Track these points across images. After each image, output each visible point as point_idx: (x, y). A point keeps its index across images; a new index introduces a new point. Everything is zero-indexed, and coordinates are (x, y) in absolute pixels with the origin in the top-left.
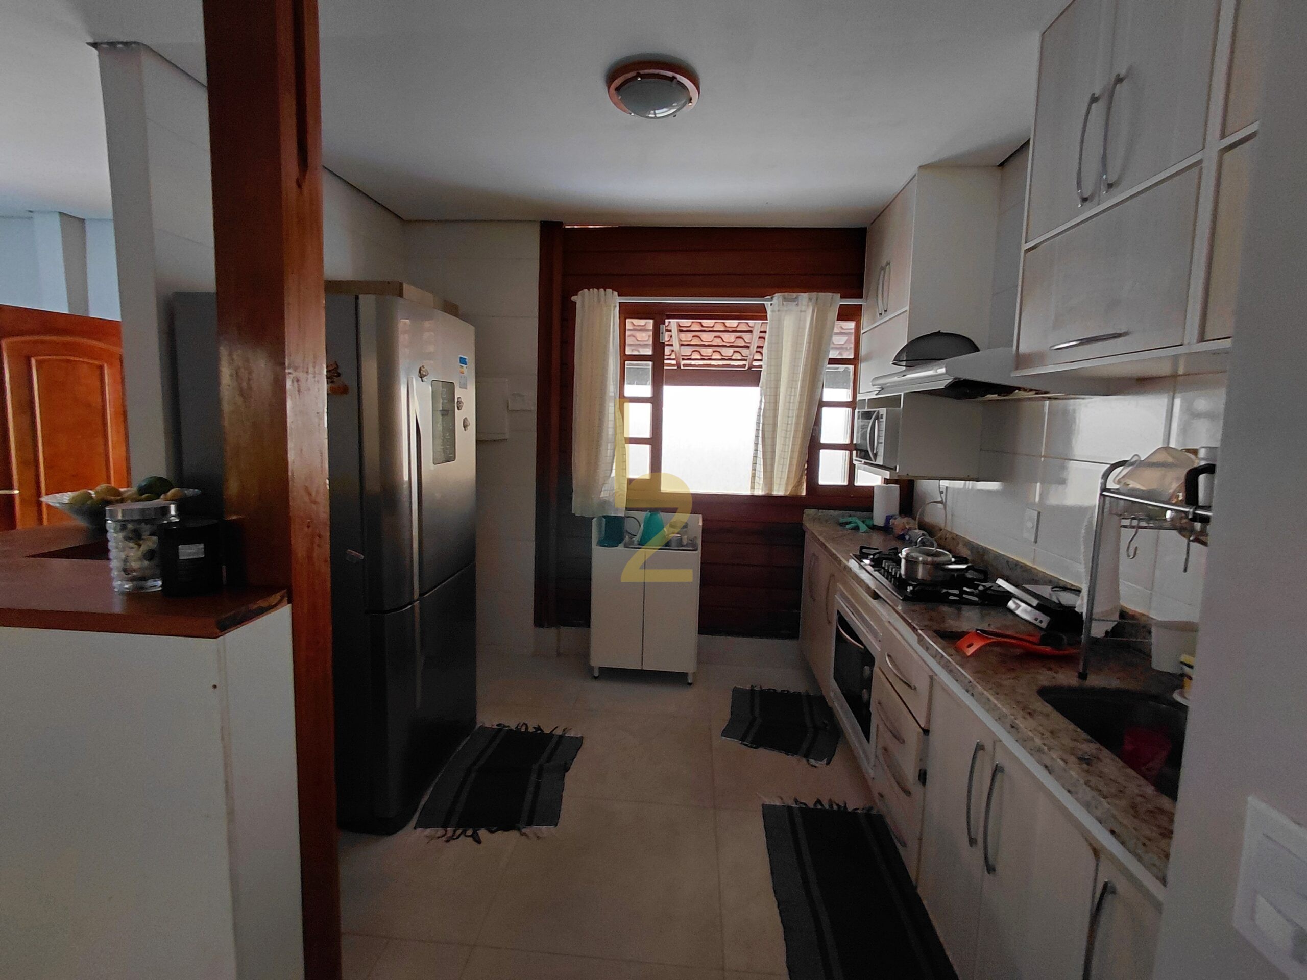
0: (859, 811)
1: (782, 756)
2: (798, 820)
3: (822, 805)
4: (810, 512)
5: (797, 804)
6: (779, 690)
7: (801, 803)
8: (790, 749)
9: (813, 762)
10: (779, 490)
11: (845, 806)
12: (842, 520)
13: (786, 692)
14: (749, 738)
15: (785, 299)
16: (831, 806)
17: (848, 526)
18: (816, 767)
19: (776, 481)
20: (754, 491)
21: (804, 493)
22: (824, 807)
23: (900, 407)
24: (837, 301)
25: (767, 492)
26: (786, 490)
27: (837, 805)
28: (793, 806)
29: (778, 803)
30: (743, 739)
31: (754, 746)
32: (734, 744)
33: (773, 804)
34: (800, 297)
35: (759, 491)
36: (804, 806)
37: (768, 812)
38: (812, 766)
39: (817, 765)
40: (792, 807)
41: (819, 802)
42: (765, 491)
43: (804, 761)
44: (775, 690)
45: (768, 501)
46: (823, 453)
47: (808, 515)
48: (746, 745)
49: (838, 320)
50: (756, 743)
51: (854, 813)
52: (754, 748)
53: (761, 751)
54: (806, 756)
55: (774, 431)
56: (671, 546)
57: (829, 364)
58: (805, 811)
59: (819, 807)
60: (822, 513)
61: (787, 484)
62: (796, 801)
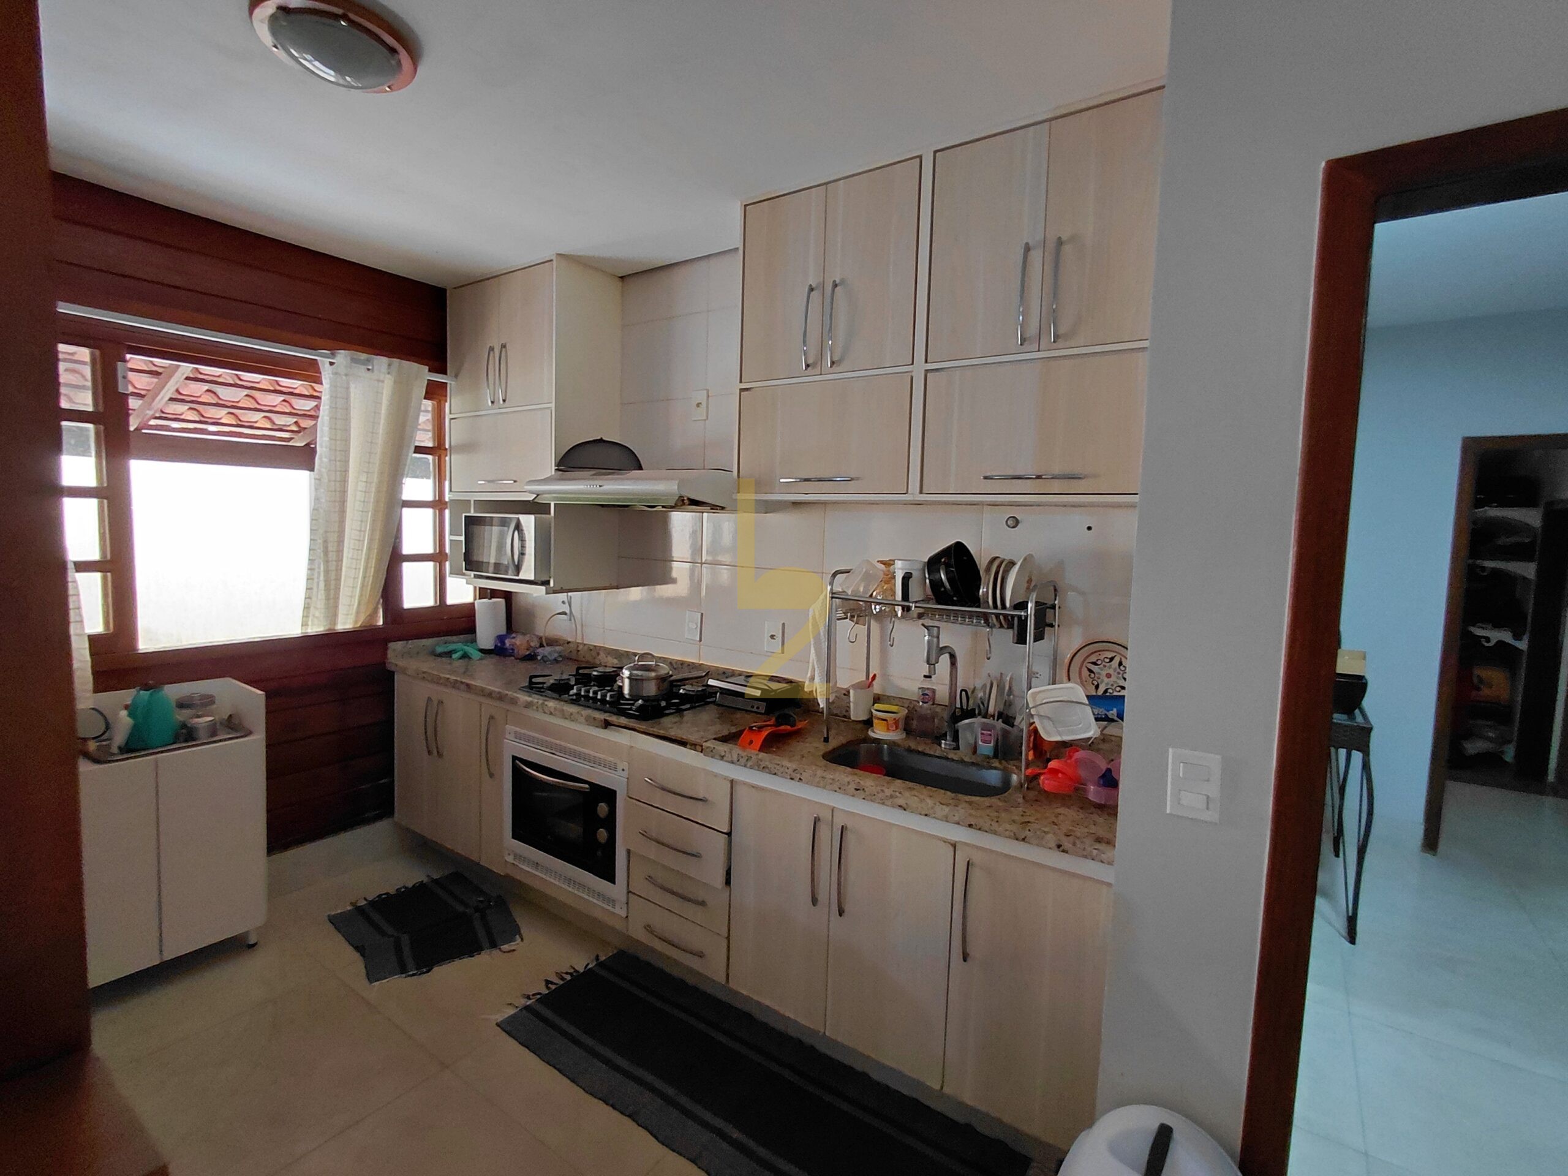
0: (590, 966)
1: (466, 961)
2: (548, 1013)
3: (552, 983)
4: (396, 647)
5: (530, 999)
6: (392, 891)
7: (534, 995)
8: (472, 948)
9: (505, 947)
10: (345, 623)
11: (576, 971)
12: (440, 650)
13: (403, 890)
14: (410, 962)
15: (354, 360)
16: (562, 979)
17: (455, 656)
18: (514, 950)
19: (342, 610)
20: (307, 629)
21: (380, 622)
22: (557, 984)
23: (550, 513)
24: (422, 374)
25: (327, 628)
26: (356, 622)
27: (567, 973)
28: (528, 1003)
29: (511, 1011)
30: (403, 970)
31: (425, 970)
32: (397, 983)
33: (506, 1016)
34: (375, 362)
35: (316, 628)
36: (539, 996)
37: (509, 1027)
38: (509, 952)
39: (513, 948)
40: (528, 1006)
41: (548, 982)
42: (324, 626)
43: (495, 952)
44: (387, 894)
45: (331, 641)
46: (407, 568)
47: (394, 650)
48: (413, 975)
49: (425, 398)
50: (425, 962)
51: (588, 972)
52: (428, 972)
53: (436, 969)
54: (494, 945)
55: (340, 542)
56: (200, 739)
57: (415, 452)
58: (543, 1000)
59: (553, 987)
60: (411, 644)
61: (358, 613)
62: (528, 997)
